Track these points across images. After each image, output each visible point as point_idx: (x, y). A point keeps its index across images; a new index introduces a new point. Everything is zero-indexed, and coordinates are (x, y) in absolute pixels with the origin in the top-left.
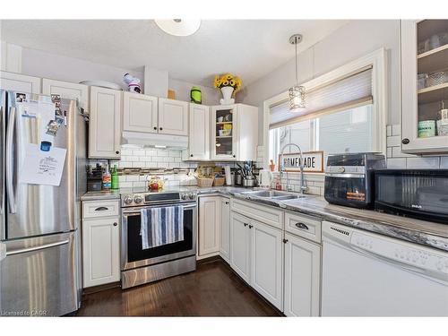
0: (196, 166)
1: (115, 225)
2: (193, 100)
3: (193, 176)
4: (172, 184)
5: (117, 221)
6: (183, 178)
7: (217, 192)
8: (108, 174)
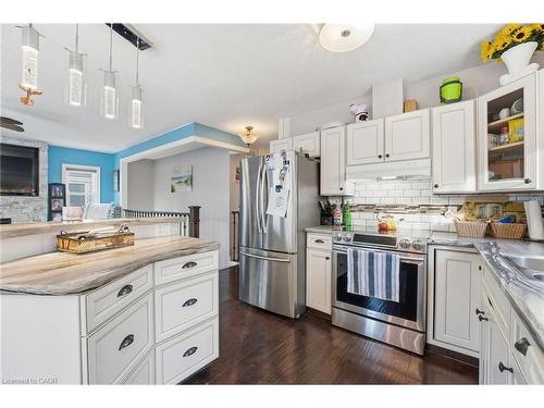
0: (461, 202)
1: (327, 258)
2: (443, 101)
3: (452, 217)
4: (418, 226)
5: (329, 255)
6: (436, 219)
7: (472, 246)
8: (339, 210)
